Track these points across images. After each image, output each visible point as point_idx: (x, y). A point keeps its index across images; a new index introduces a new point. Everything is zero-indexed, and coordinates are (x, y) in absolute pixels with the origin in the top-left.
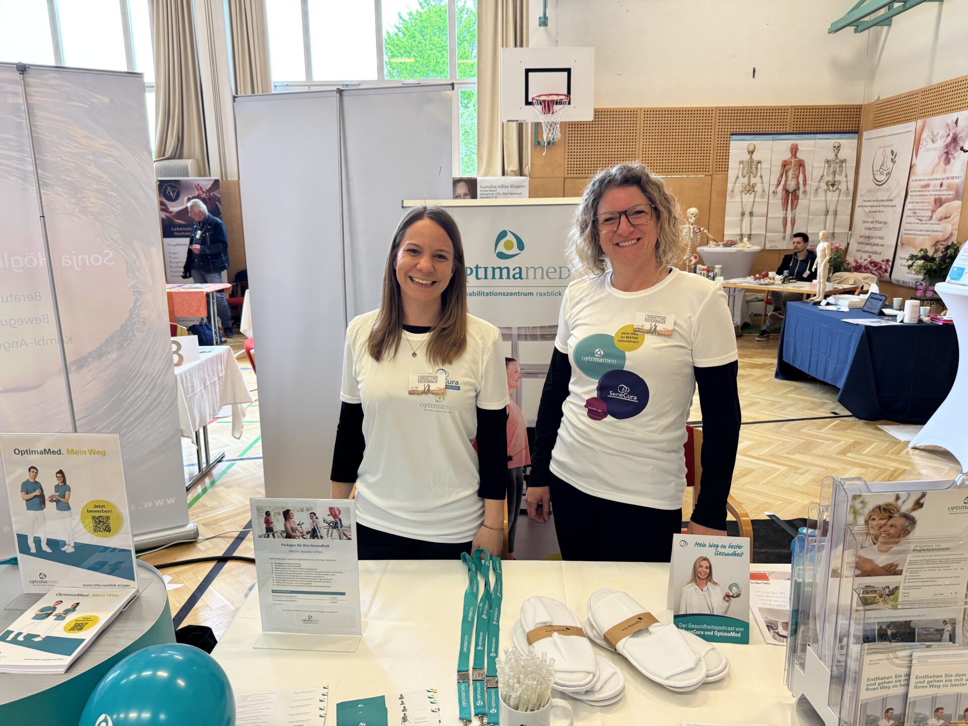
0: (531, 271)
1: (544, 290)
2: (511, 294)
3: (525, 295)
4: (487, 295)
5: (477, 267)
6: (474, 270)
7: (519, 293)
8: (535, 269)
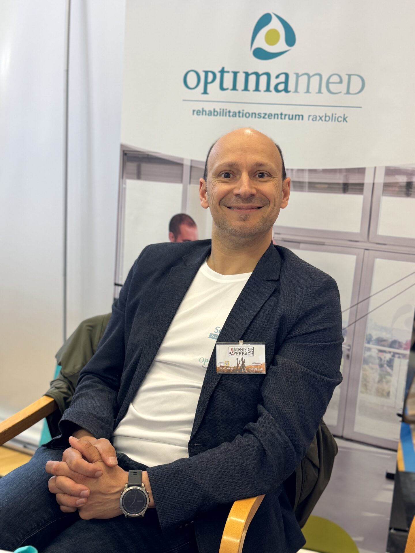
0: (303, 80)
1: (320, 112)
2: (270, 116)
3: (291, 118)
4: (235, 115)
5: (222, 72)
6: (218, 75)
7: (281, 114)
8: (309, 77)
